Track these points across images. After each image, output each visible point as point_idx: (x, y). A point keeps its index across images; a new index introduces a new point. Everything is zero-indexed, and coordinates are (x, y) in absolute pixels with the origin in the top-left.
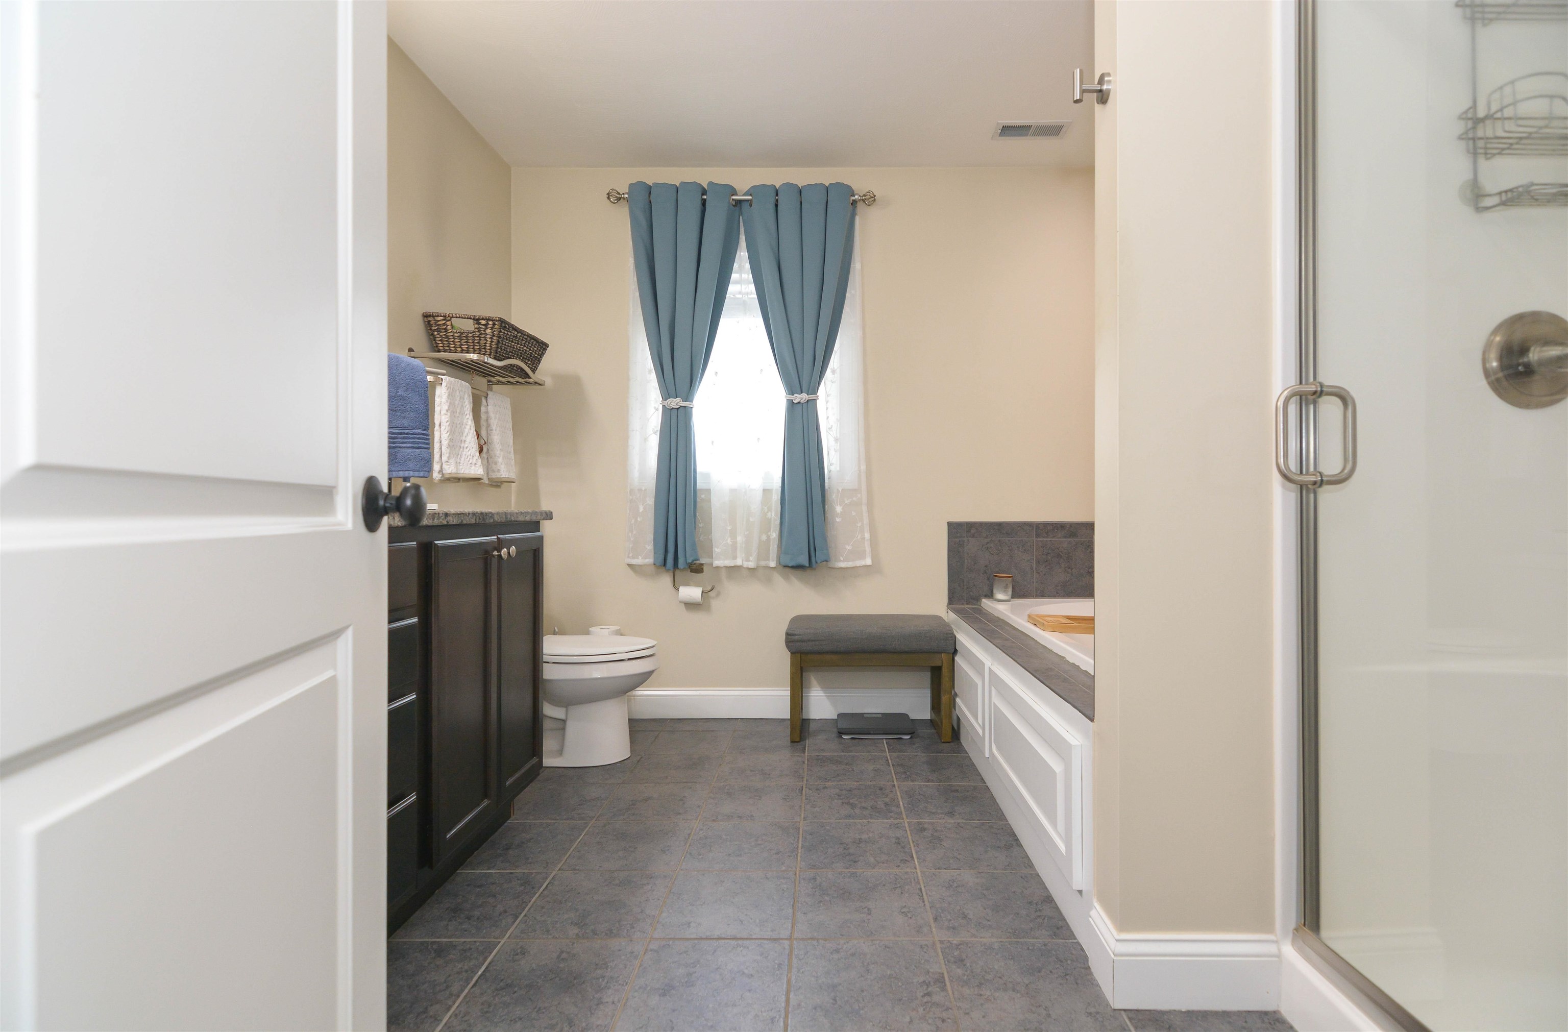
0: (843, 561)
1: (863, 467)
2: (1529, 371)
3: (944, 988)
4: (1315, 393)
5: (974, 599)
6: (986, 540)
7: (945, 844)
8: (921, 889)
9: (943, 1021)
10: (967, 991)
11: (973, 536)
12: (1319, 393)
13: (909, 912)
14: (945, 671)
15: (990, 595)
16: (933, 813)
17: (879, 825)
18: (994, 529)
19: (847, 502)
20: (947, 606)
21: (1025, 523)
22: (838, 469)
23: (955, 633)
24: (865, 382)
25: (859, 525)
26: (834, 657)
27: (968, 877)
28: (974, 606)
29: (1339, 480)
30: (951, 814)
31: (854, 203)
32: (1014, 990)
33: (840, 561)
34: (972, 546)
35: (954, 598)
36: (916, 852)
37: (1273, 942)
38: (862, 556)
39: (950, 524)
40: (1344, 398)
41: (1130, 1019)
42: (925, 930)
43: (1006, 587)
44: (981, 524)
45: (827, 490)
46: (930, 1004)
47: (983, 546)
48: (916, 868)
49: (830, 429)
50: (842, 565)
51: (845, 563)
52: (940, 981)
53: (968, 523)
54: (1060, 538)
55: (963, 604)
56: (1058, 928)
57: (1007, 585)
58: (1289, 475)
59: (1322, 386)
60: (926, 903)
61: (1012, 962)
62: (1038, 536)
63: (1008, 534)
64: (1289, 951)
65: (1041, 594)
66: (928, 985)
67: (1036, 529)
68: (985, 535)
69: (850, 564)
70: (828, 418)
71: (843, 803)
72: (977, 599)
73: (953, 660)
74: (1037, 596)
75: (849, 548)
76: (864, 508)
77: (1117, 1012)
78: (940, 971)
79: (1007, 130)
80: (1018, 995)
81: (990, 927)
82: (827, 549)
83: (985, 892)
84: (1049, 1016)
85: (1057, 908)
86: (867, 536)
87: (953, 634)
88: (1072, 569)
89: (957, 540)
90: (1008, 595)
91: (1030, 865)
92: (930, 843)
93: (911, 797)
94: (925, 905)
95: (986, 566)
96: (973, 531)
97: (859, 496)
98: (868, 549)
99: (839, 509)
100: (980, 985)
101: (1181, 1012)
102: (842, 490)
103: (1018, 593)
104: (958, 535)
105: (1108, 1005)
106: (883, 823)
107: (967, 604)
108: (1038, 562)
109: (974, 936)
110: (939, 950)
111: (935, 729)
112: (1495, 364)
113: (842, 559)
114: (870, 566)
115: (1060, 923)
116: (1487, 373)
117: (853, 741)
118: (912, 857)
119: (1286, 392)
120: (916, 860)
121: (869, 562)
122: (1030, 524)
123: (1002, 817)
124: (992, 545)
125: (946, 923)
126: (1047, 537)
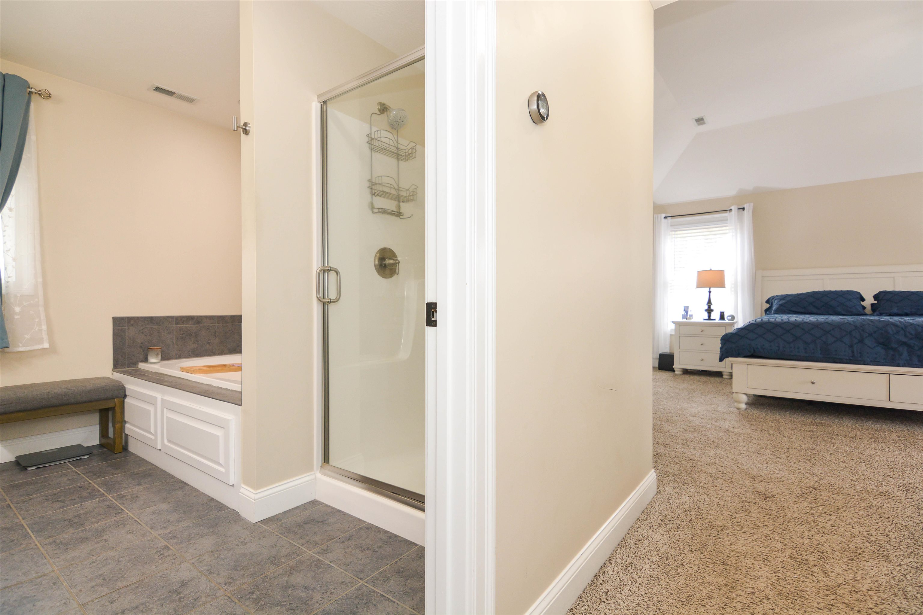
0: (22, 347)
1: (40, 280)
2: (385, 266)
3: (169, 549)
4: (328, 270)
5: (133, 364)
6: (142, 328)
7: (142, 498)
8: (136, 521)
9: (175, 559)
10: (182, 545)
11: (132, 325)
12: (329, 270)
13: (133, 531)
14: (117, 409)
15: (146, 360)
16: (127, 488)
17: (89, 504)
18: (148, 320)
19: (25, 304)
20: (112, 370)
21: (168, 317)
22: (14, 280)
23: (125, 386)
24: (41, 219)
25: (37, 320)
26: (20, 414)
27: (164, 506)
28: (133, 368)
29: (335, 301)
30: (139, 484)
31: (30, 93)
32: (206, 535)
33: (19, 346)
34: (131, 332)
35: (117, 365)
36: (124, 507)
37: (313, 474)
38: (41, 341)
39: (114, 319)
40: (337, 273)
41: (262, 523)
42: (148, 534)
43: (157, 355)
44: (138, 318)
45: (4, 295)
46: (164, 557)
47: (139, 331)
48: (127, 514)
49: (7, 251)
50: (21, 349)
51: (24, 348)
52: (166, 548)
53: (128, 318)
54: (191, 324)
55: (125, 368)
56: (220, 508)
57: (158, 353)
58: (320, 299)
59: (330, 267)
60: (142, 524)
61: (202, 527)
62: (177, 324)
63: (157, 324)
64: (319, 475)
65: (180, 357)
66: (160, 552)
67: (176, 320)
68: (141, 325)
69: (29, 348)
70: (5, 243)
71: (53, 502)
72: (135, 364)
73: (123, 402)
74: (177, 358)
75: (27, 337)
76: (41, 309)
77: (256, 524)
78: (164, 544)
79: (158, 89)
80: (210, 536)
81: (185, 519)
82: (7, 339)
83: (176, 508)
84: (226, 536)
85: (217, 501)
86: (44, 327)
87: (123, 386)
88: (198, 341)
89: (120, 328)
90: (158, 359)
91: (197, 490)
92: (132, 500)
93: (106, 485)
94: (142, 525)
95: (142, 343)
96: (132, 322)
97: (36, 300)
98: (45, 336)
99: (17, 309)
100: (189, 541)
101: (280, 514)
102: (21, 295)
103: (164, 358)
104: (121, 325)
105: (251, 523)
106: (93, 502)
107: (128, 367)
108: (177, 339)
109: (177, 526)
110: (160, 538)
111: (107, 448)
112: (377, 263)
113: (20, 345)
114: (48, 348)
115: (221, 506)
116: (375, 266)
117: (39, 469)
118: (123, 510)
119: (319, 269)
120: (126, 511)
121: (46, 345)
122: (172, 318)
123: (173, 477)
124: (146, 330)
125: (159, 527)
126: (183, 324)
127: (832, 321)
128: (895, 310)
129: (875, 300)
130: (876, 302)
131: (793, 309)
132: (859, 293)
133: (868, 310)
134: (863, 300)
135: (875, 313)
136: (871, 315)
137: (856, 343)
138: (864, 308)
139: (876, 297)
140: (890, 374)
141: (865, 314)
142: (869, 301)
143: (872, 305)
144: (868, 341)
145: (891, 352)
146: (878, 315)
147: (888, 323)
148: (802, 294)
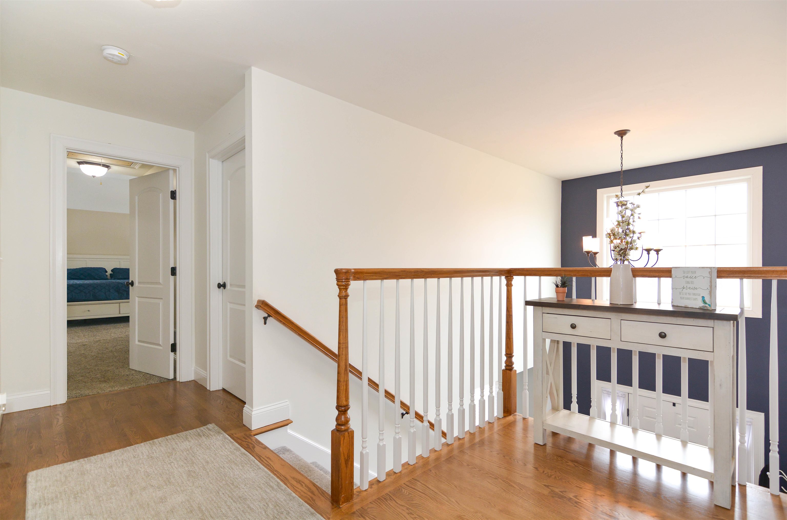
127: (97, 282)
128: (121, 277)
129: (112, 272)
130: (112, 273)
131: (72, 277)
132: (105, 269)
133: (109, 276)
134: (107, 272)
135: (113, 279)
136: (111, 279)
137: (107, 292)
138: (107, 276)
139: (112, 271)
140: (120, 303)
141: (107, 279)
142: (109, 272)
143: (111, 274)
144: (111, 291)
145: (120, 294)
146: (114, 279)
147: (119, 283)
148: (77, 269)
